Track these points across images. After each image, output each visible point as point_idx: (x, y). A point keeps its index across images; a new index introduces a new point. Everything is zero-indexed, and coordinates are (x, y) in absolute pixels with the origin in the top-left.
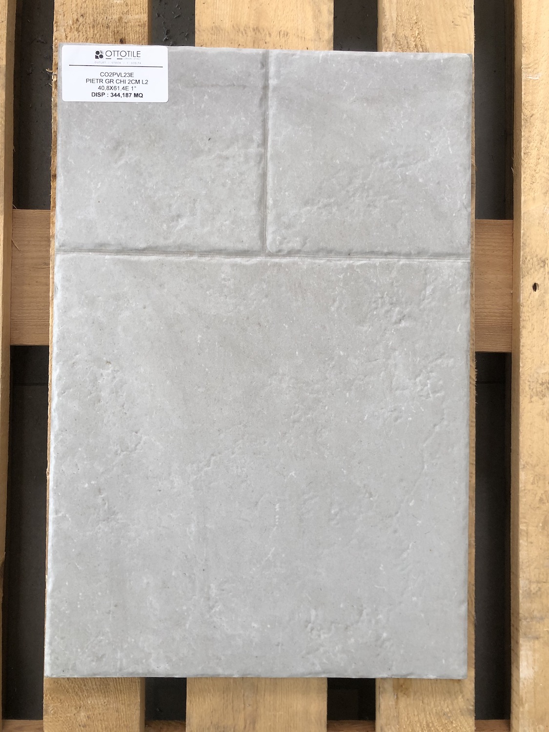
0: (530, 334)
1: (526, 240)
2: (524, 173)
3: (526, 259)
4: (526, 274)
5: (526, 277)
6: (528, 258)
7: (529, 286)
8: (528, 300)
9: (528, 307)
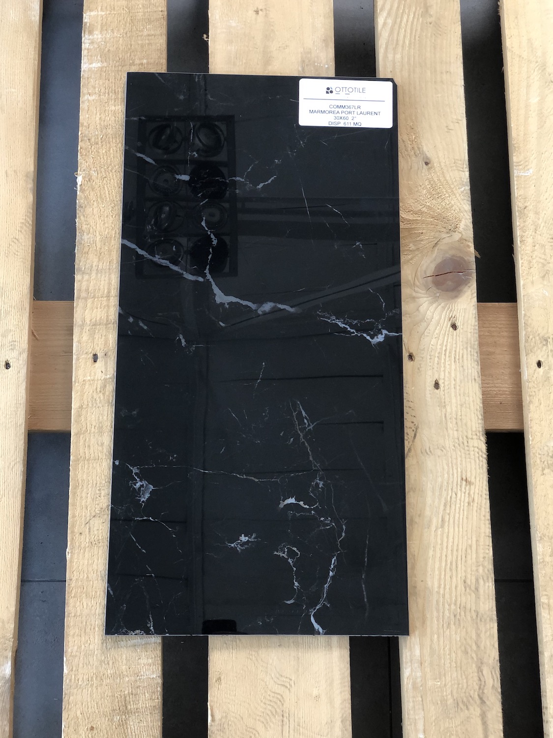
0: (538, 408)
1: (528, 320)
2: (522, 259)
3: (529, 337)
4: (530, 352)
5: (530, 355)
6: (531, 337)
7: (533, 364)
8: (533, 376)
9: (534, 383)
